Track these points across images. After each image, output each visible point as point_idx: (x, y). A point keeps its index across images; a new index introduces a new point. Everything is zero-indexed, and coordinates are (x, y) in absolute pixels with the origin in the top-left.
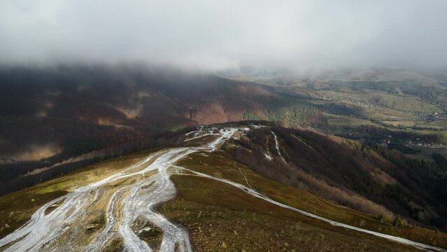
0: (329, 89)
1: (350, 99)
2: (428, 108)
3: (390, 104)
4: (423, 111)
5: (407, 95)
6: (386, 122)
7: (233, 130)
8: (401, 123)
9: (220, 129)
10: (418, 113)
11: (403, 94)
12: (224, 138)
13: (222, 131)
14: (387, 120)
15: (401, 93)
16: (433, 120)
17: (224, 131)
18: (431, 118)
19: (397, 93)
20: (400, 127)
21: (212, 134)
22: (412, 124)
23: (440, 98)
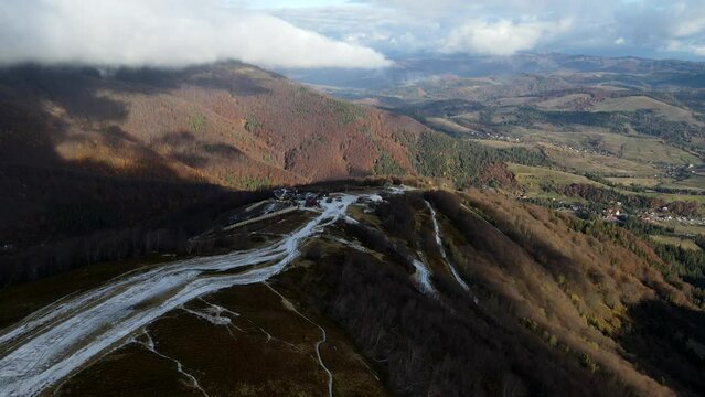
0: (516, 124)
1: (551, 141)
2: (678, 156)
3: (616, 149)
4: (671, 162)
5: (642, 135)
6: (610, 179)
7: (348, 199)
8: (636, 181)
9: (320, 197)
10: (662, 164)
11: (636, 133)
12: (323, 221)
13: (323, 203)
14: (612, 175)
15: (632, 132)
16: (688, 177)
17: (329, 201)
18: (682, 174)
19: (626, 131)
20: (634, 188)
21: (302, 208)
22: (654, 183)
23: (696, 140)
